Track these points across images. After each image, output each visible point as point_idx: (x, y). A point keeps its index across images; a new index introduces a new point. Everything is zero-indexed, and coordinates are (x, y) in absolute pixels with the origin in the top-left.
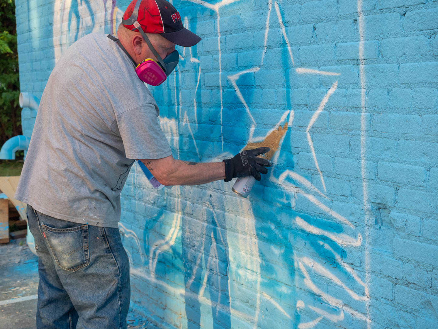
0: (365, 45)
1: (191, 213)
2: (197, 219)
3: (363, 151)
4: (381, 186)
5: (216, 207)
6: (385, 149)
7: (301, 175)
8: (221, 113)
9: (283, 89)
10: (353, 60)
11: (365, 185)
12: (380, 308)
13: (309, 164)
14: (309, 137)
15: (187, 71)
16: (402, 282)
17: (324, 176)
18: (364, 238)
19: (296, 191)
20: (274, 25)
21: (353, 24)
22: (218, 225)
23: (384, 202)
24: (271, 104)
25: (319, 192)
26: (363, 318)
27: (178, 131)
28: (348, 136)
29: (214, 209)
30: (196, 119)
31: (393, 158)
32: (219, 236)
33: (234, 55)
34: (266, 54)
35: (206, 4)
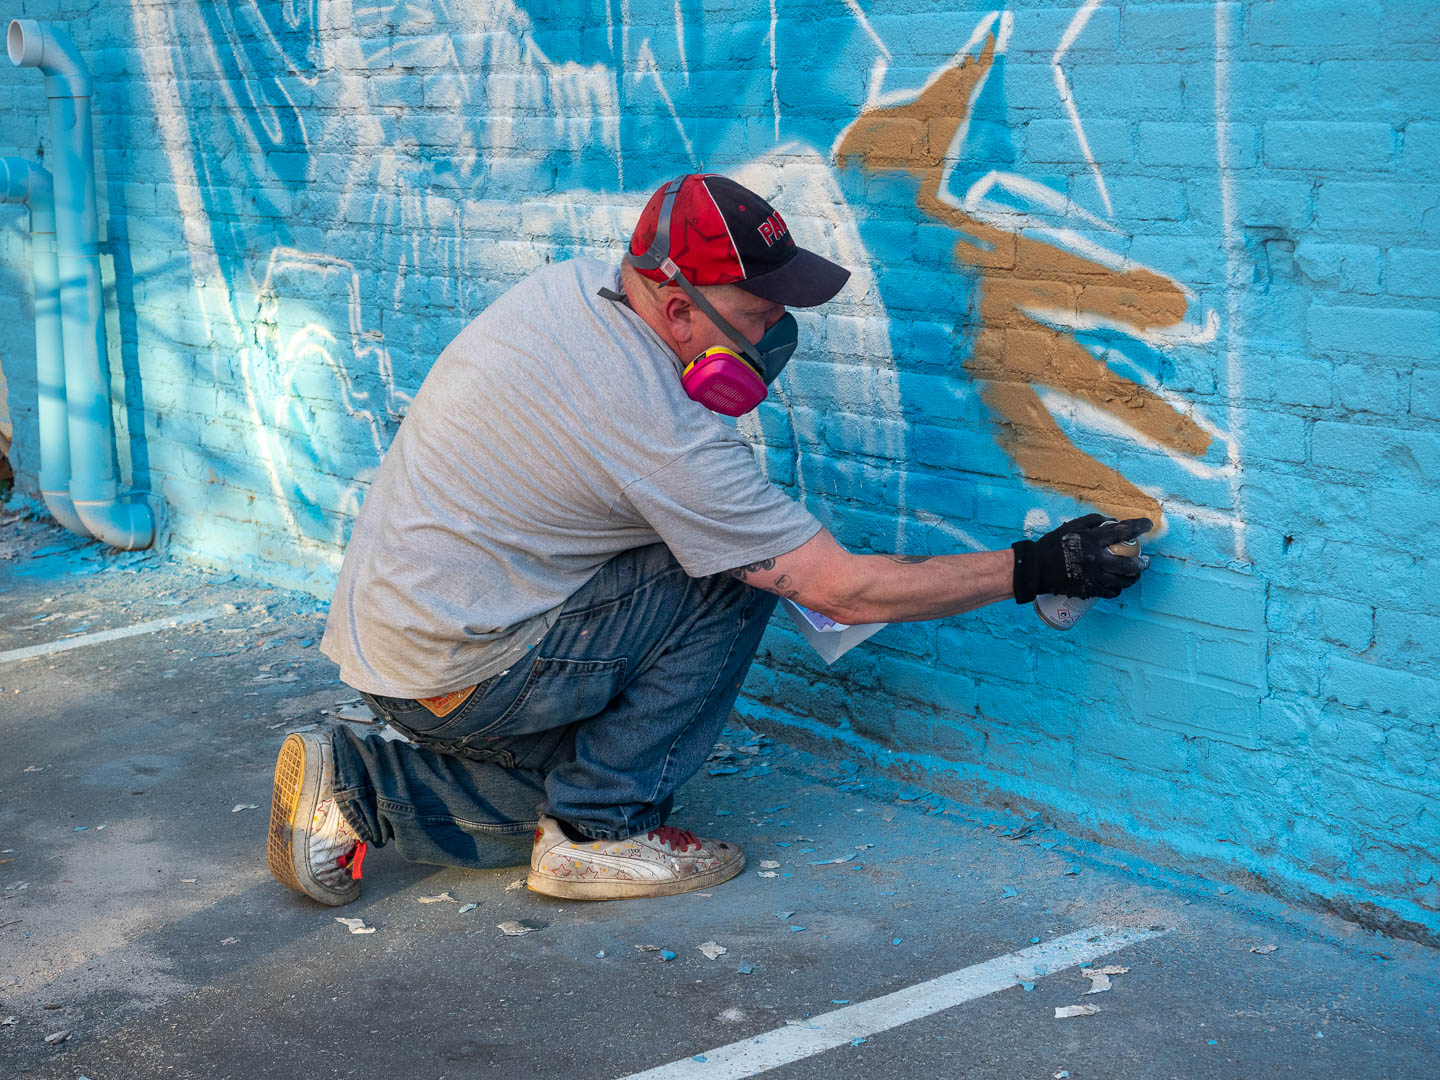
4: (1274, 182)
6: (1283, 89)
7: (1035, 179)
8: (772, 34)
11: (1226, 184)
12: (1270, 488)
13: (1061, 147)
14: (1060, 78)
16: (1331, 412)
17: (1106, 175)
18: (1224, 321)
19: (1021, 225)
23: (1281, 223)
25: (1092, 219)
26: (1223, 520)
27: (616, 99)
28: (1176, 64)
30: (683, 57)
31: (1305, 108)
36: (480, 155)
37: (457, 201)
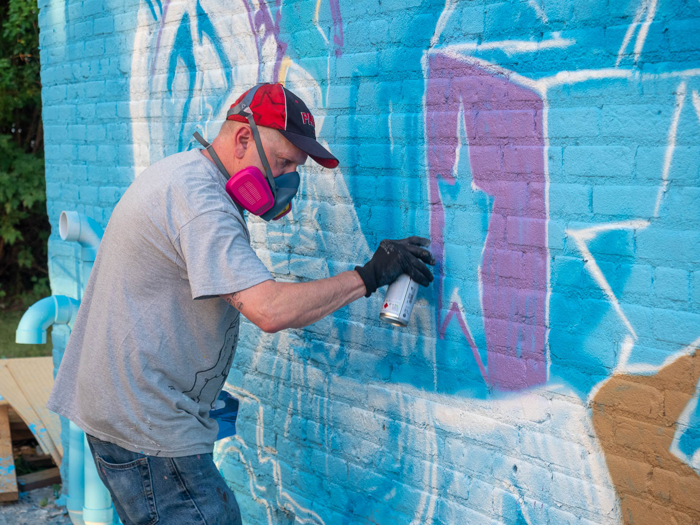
1: (465, 495)
2: (477, 510)
5: (529, 493)
8: (547, 302)
15: (463, 207)
20: (689, 139)
24: (675, 301)
27: (434, 326)
29: (522, 495)
30: (482, 307)
33: (585, 189)
34: (667, 195)
35: (515, 77)
36: (342, 345)
37: (327, 373)
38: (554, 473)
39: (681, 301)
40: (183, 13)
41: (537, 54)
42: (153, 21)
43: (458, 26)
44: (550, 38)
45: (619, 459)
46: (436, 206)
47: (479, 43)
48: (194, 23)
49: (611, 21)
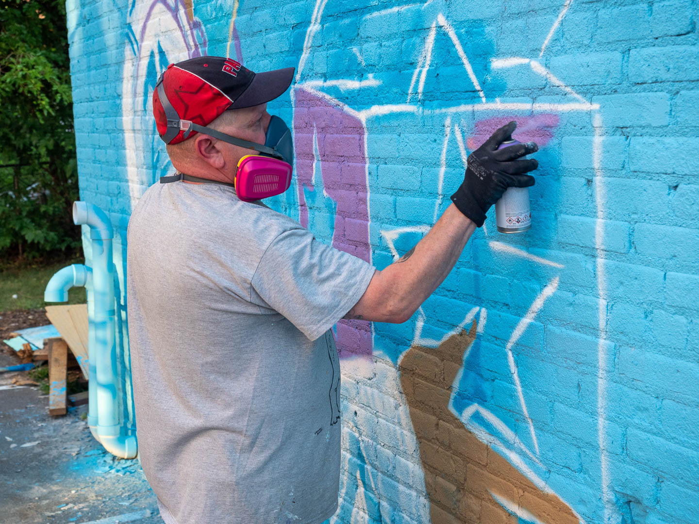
0: (606, 226)
3: (601, 403)
4: (633, 468)
5: (364, 433)
6: (639, 409)
7: (498, 417)
9: (469, 270)
10: (586, 247)
11: (604, 461)
13: (511, 402)
14: (511, 358)
15: (319, 209)
17: (536, 428)
19: (490, 441)
20: (454, 163)
21: (585, 187)
22: (367, 462)
24: (449, 291)
25: (528, 452)
28: (575, 372)
29: (360, 435)
31: (653, 427)
32: (369, 480)
33: (391, 199)
34: (441, 207)
35: (347, 108)
38: (379, 419)
39: (453, 291)
40: (150, 50)
41: (360, 91)
42: (133, 56)
43: (312, 67)
44: (367, 78)
45: (417, 411)
46: (303, 207)
47: (325, 81)
48: (157, 58)
49: (404, 66)
